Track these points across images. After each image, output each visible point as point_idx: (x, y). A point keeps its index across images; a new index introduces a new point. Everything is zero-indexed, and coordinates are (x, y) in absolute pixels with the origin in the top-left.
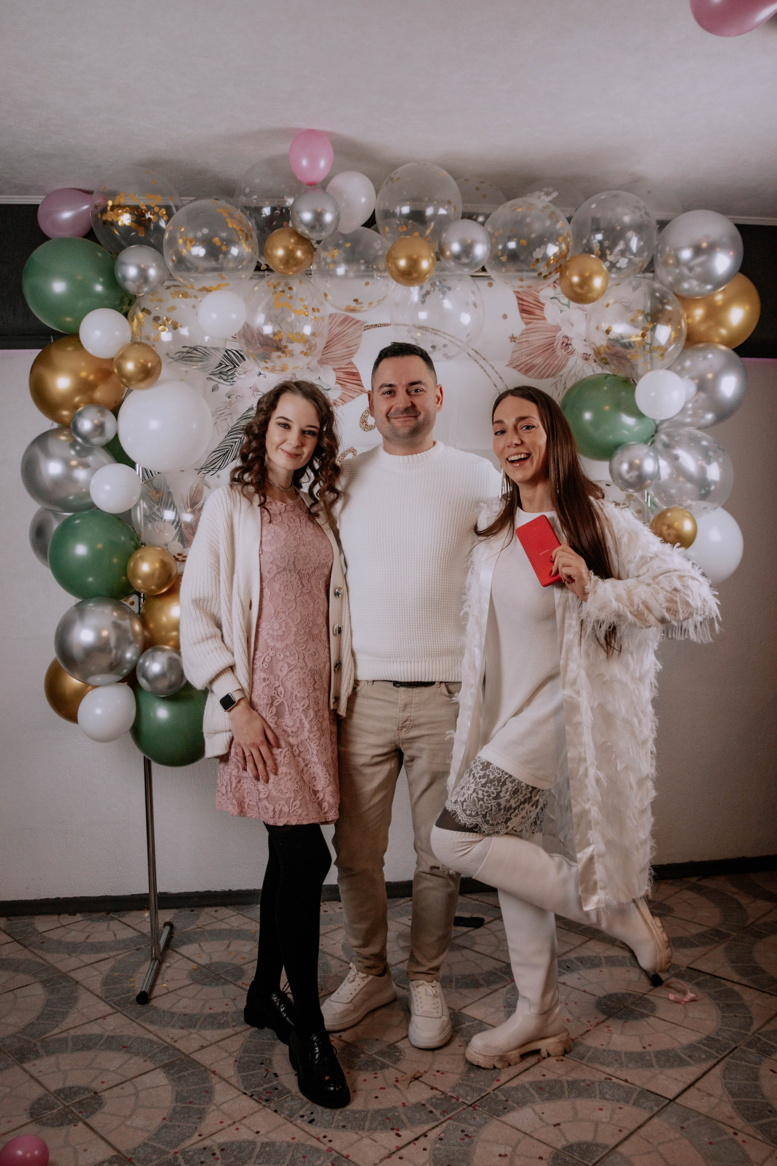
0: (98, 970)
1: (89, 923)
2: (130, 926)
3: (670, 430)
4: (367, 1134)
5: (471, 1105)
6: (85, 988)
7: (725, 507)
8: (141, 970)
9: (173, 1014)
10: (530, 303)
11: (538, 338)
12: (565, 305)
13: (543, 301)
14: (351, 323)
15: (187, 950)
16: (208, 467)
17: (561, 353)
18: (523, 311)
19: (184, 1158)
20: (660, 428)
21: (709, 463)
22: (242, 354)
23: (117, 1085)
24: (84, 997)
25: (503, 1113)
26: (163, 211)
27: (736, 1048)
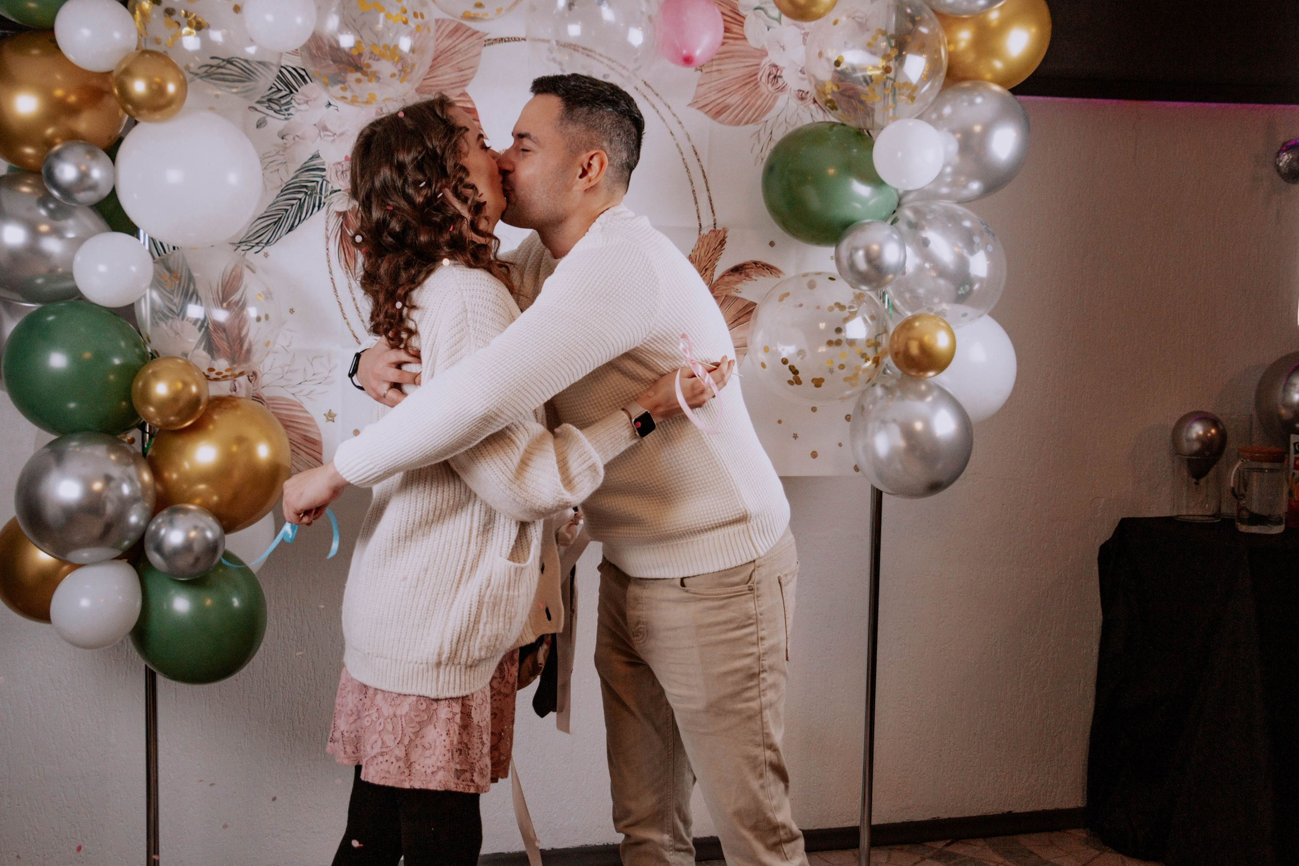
3: (918, 204)
7: (994, 315)
11: (734, 66)
12: (773, 19)
13: (743, 12)
14: (465, 35)
16: (250, 242)
17: (766, 88)
20: (905, 200)
21: (972, 252)
22: (303, 73)
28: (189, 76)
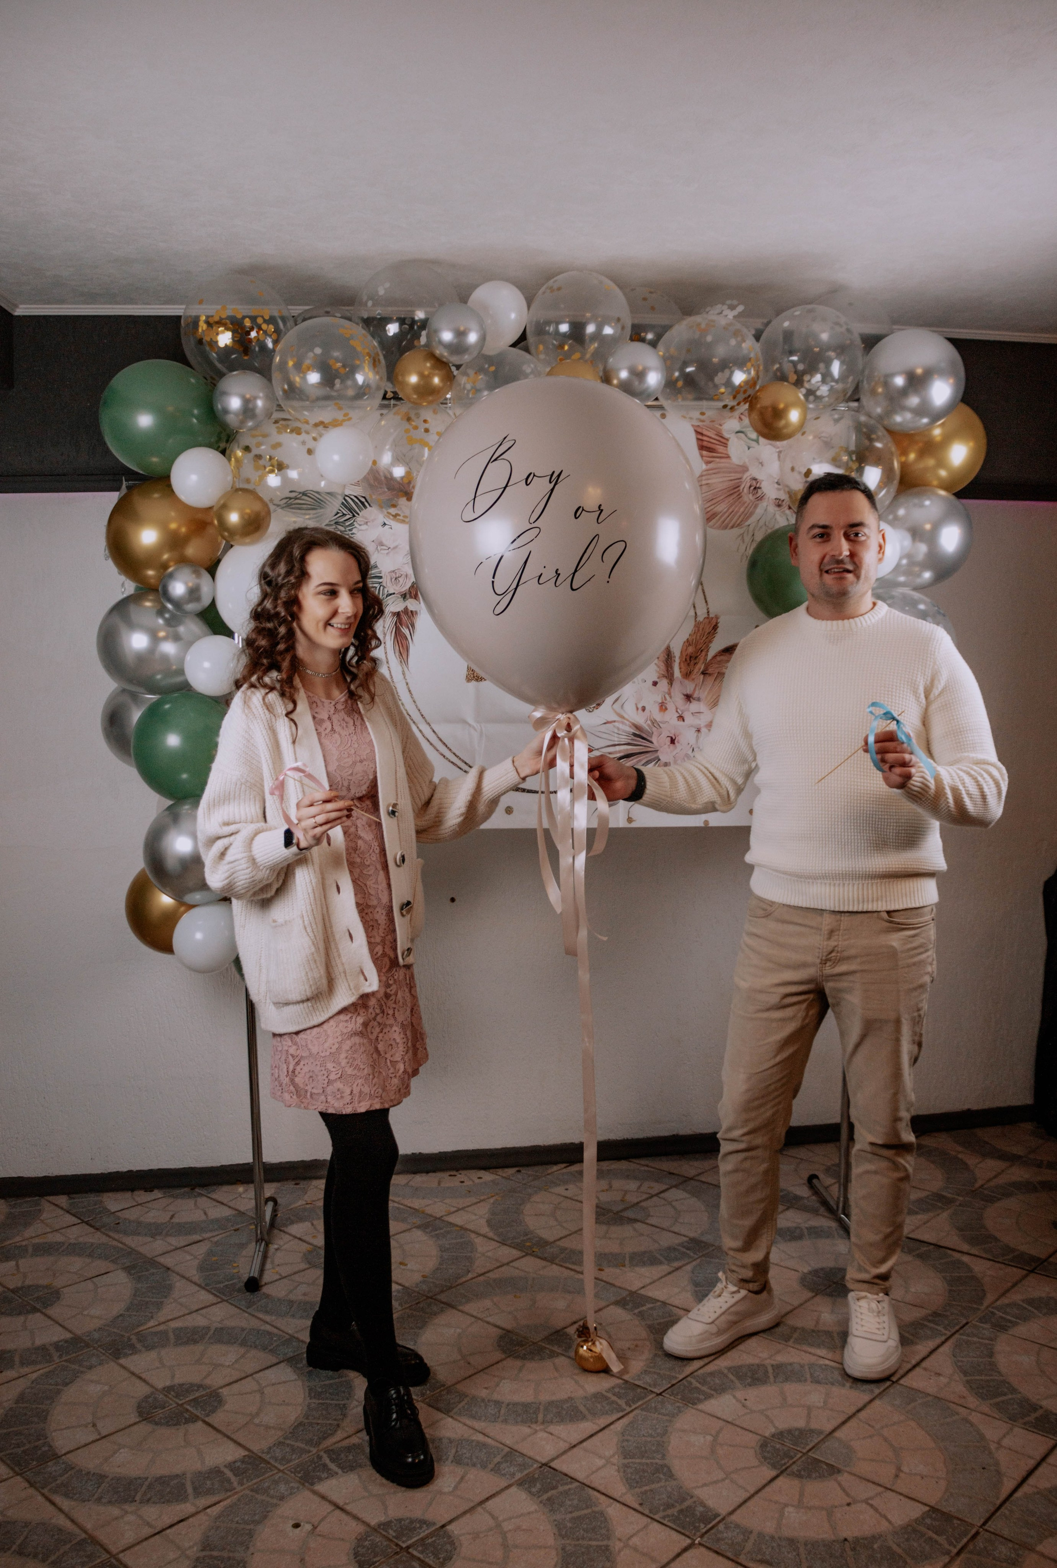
0: (191, 1255)
1: (171, 1200)
2: (222, 1204)
4: (542, 1427)
5: (660, 1394)
6: (178, 1274)
8: (244, 1253)
9: (291, 1303)
10: (710, 438)
11: (721, 480)
12: (753, 440)
13: (726, 435)
15: (296, 1229)
17: (748, 498)
18: (702, 448)
19: (329, 1457)
22: (363, 500)
23: (236, 1381)
24: (179, 1285)
25: (700, 1401)
26: (272, 328)
27: (967, 1323)
28: (273, 507)
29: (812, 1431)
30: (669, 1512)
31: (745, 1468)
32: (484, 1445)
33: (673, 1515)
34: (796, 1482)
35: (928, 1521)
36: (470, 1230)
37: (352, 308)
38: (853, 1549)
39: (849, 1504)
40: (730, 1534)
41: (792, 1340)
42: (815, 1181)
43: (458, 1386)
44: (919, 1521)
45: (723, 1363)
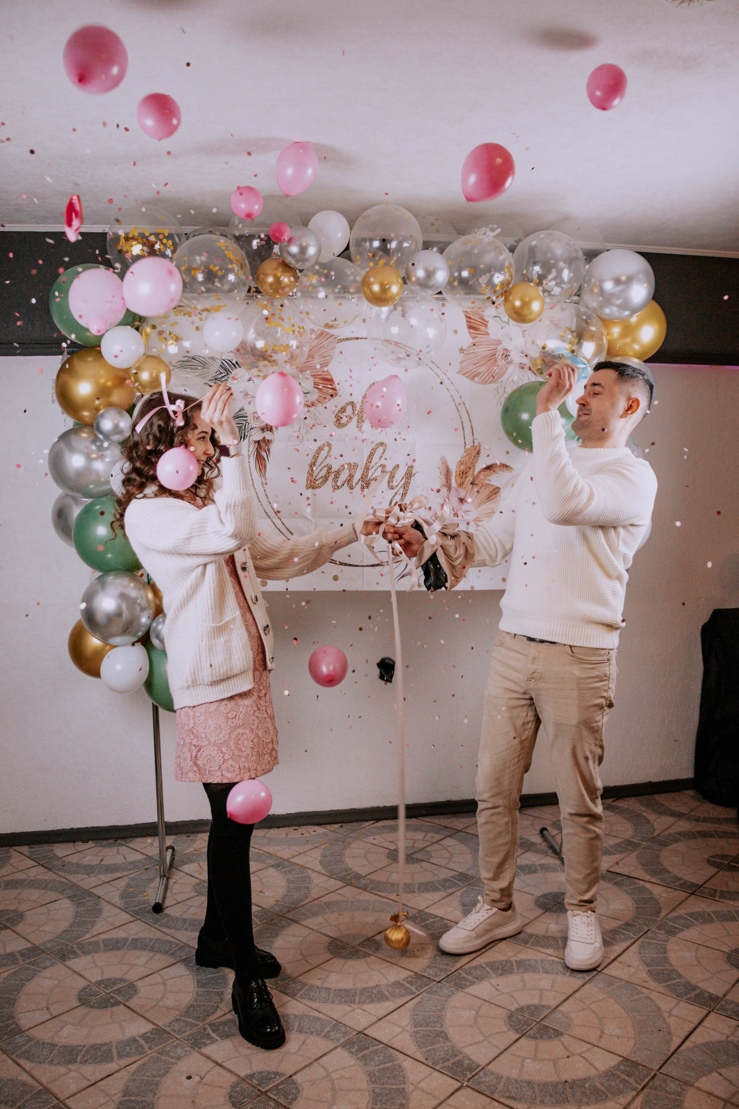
0: (115, 887)
1: (100, 849)
2: (137, 851)
4: (359, 1006)
5: (439, 982)
6: (106, 901)
8: (152, 885)
9: (185, 920)
10: (476, 321)
11: (482, 350)
12: (506, 322)
13: (486, 319)
14: (327, 337)
15: (186, 868)
17: (501, 362)
18: (470, 327)
19: (211, 1029)
22: (234, 363)
23: (147, 976)
24: (107, 908)
25: (466, 986)
26: (170, 242)
27: (649, 930)
28: (171, 368)
29: (543, 1006)
30: (446, 1064)
31: (497, 1033)
32: (319, 1019)
33: (449, 1066)
34: (532, 1042)
35: (622, 1067)
36: (309, 869)
37: (226, 228)
38: (572, 1088)
39: (568, 1057)
40: (488, 1079)
41: (530, 943)
42: (545, 832)
43: (300, 978)
44: (617, 1067)
45: (482, 960)
